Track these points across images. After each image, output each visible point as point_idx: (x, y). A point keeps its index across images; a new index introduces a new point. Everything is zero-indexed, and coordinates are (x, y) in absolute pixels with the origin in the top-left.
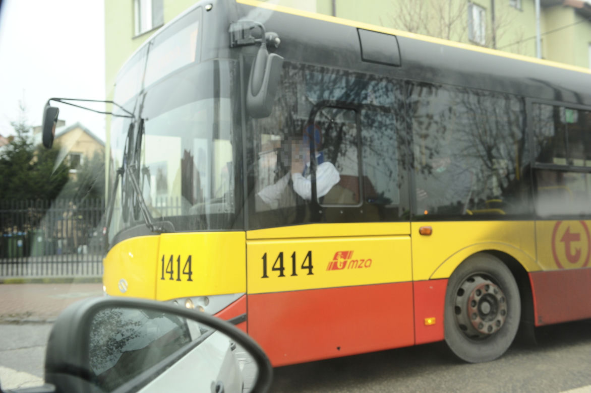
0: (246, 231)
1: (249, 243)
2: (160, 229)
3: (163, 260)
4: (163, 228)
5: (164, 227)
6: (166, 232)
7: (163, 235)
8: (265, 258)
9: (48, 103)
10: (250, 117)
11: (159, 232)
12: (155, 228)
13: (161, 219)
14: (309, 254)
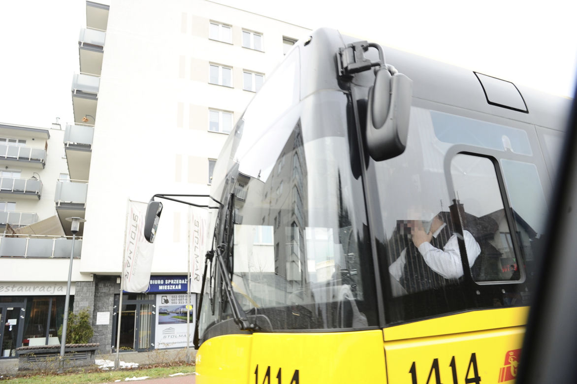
0: (382, 329)
1: (389, 347)
2: (252, 326)
3: (256, 372)
4: (256, 325)
5: (258, 323)
6: (261, 330)
7: (256, 335)
8: (413, 370)
9: (153, 199)
10: (371, 159)
11: (251, 331)
12: (245, 325)
13: (253, 311)
14: (473, 358)
